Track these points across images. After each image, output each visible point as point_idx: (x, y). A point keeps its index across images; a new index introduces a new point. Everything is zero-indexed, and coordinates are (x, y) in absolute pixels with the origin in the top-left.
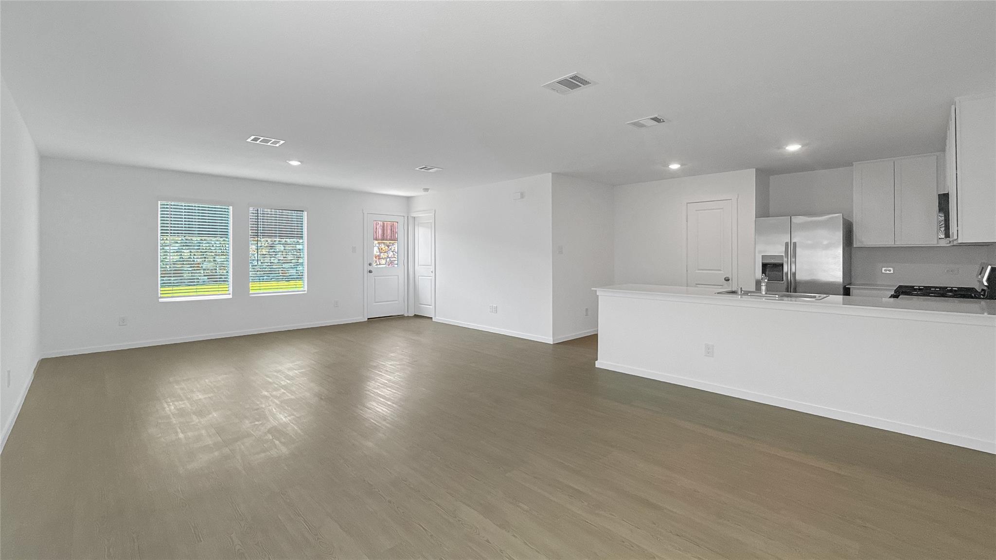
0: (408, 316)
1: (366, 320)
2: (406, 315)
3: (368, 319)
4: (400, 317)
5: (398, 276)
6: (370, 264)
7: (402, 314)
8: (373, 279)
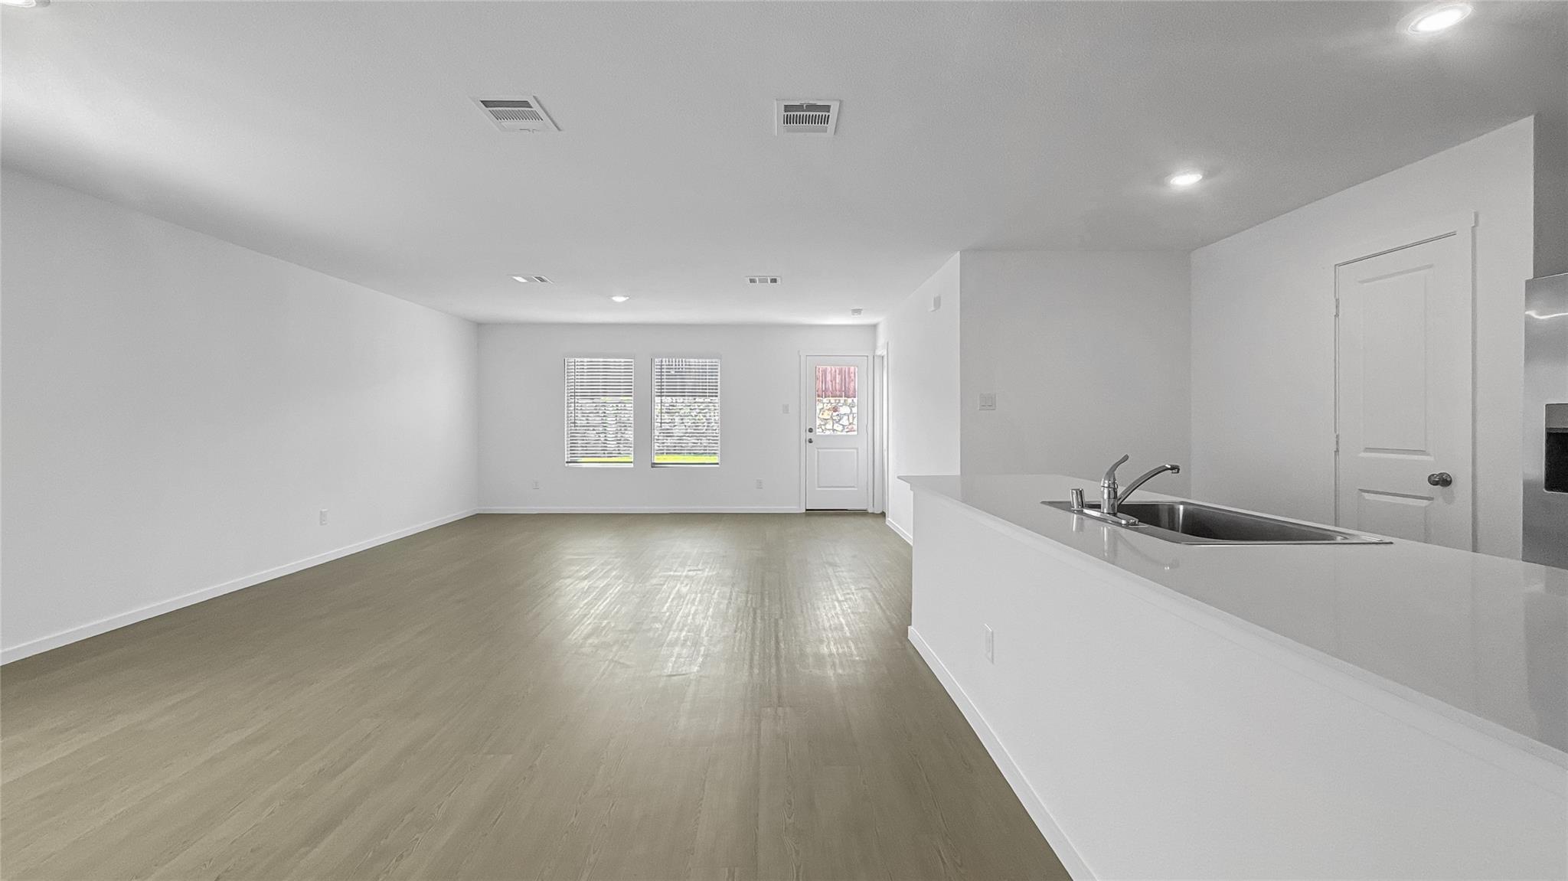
0: (873, 513)
1: (804, 511)
2: (870, 511)
3: (807, 510)
4: (863, 513)
5: (857, 449)
6: (811, 430)
7: (864, 508)
8: (816, 452)
